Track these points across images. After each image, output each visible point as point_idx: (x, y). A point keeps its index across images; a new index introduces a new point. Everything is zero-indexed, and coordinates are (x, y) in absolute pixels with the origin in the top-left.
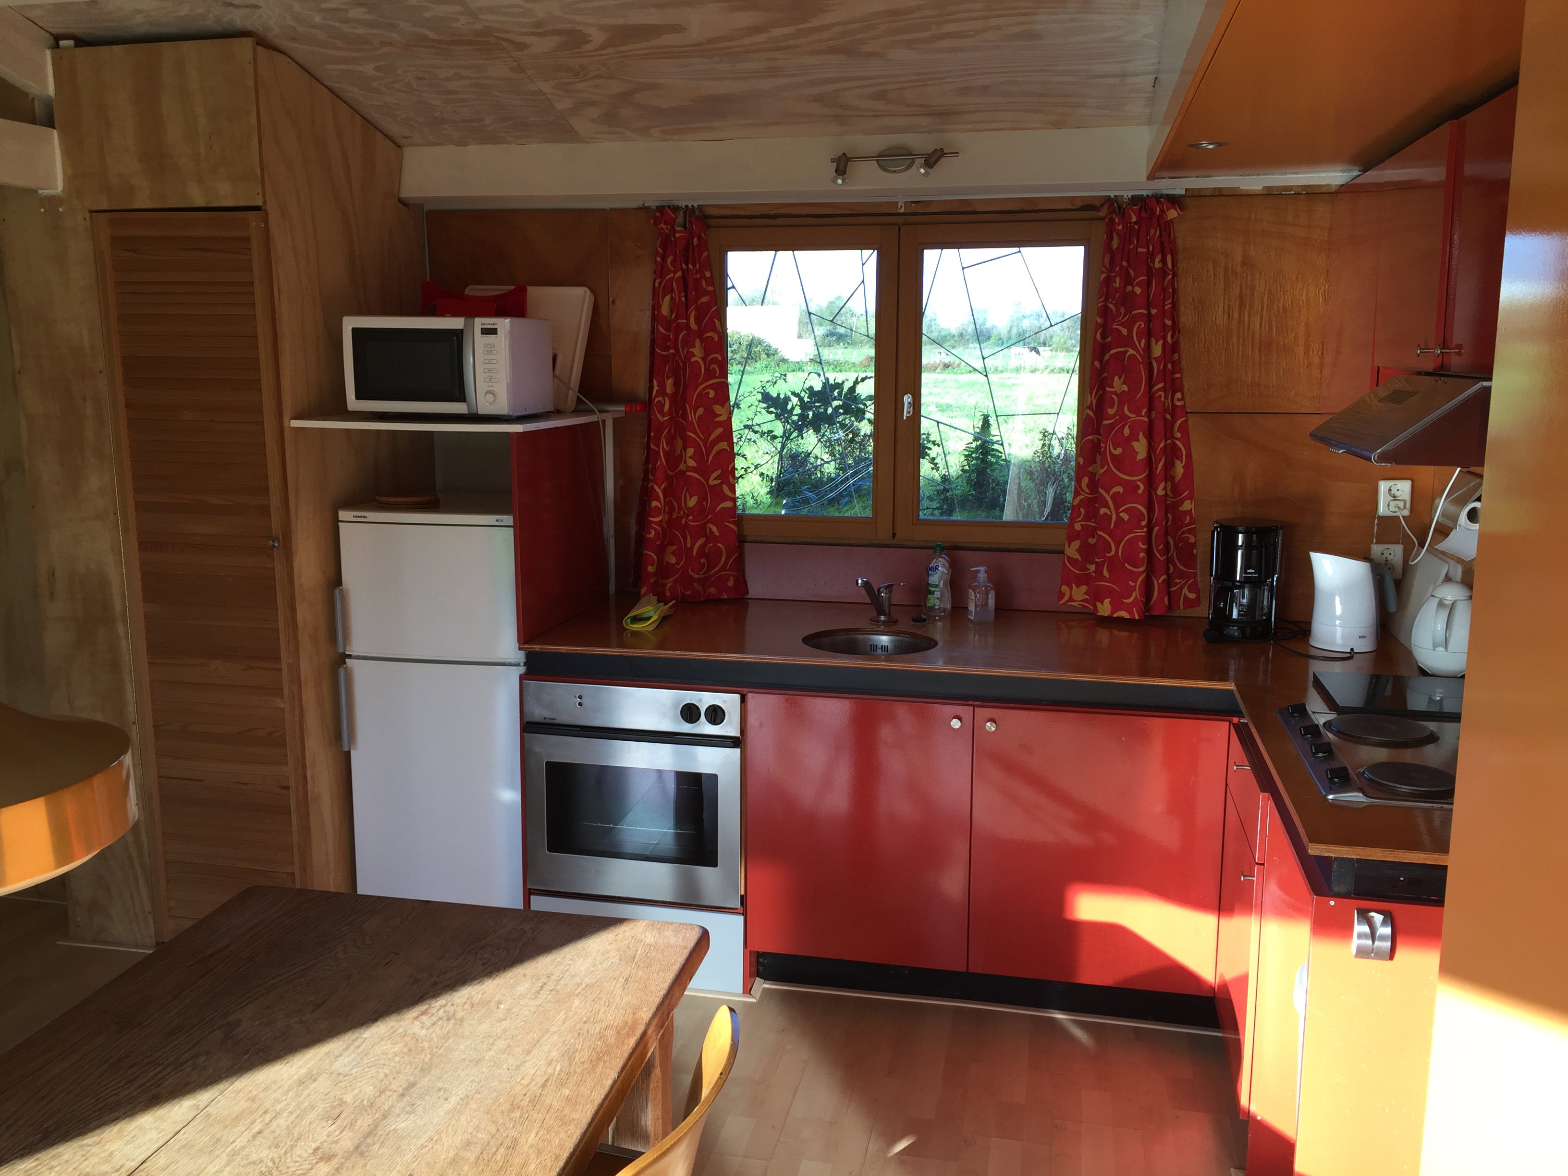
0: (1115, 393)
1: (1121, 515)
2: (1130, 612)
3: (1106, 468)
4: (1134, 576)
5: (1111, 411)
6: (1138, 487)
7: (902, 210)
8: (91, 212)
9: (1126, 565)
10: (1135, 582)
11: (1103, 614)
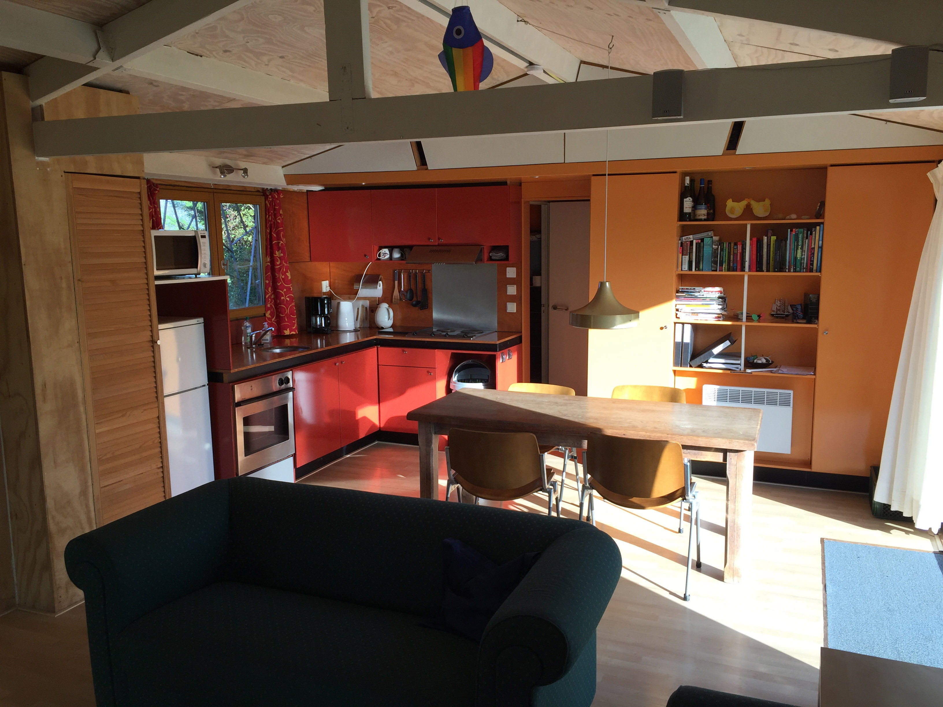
0: (277, 257)
1: (287, 299)
2: (295, 332)
3: (281, 283)
4: (294, 319)
5: (278, 263)
6: (290, 288)
7: (212, 187)
8: (65, 172)
9: (291, 316)
10: (295, 321)
11: (287, 334)
